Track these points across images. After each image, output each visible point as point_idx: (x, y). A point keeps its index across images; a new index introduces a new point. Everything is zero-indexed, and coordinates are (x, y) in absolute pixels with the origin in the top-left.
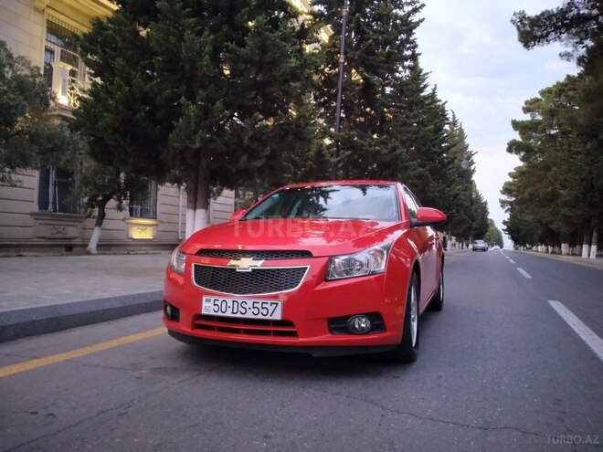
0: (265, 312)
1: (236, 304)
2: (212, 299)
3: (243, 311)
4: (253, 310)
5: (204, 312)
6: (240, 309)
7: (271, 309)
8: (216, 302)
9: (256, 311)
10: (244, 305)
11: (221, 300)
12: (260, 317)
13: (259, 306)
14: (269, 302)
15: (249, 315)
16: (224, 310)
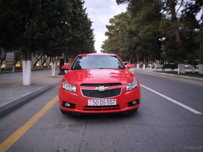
0: (111, 103)
1: (101, 101)
2: (92, 100)
3: (104, 103)
4: (107, 103)
5: (89, 105)
6: (103, 103)
7: (113, 102)
8: (94, 101)
9: (108, 103)
10: (104, 101)
11: (96, 100)
12: (110, 105)
13: (109, 101)
14: (112, 100)
15: (106, 104)
16: (97, 104)
